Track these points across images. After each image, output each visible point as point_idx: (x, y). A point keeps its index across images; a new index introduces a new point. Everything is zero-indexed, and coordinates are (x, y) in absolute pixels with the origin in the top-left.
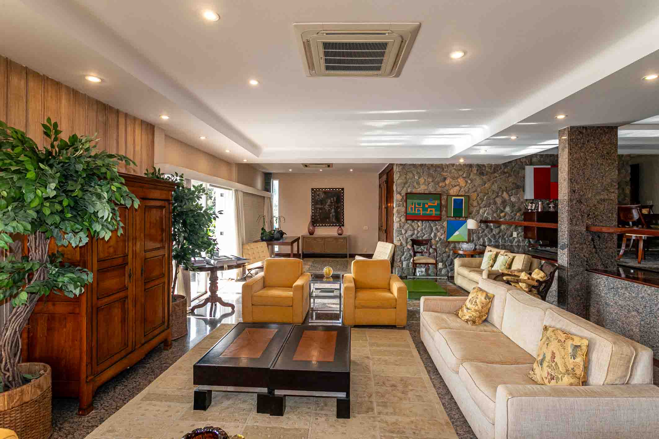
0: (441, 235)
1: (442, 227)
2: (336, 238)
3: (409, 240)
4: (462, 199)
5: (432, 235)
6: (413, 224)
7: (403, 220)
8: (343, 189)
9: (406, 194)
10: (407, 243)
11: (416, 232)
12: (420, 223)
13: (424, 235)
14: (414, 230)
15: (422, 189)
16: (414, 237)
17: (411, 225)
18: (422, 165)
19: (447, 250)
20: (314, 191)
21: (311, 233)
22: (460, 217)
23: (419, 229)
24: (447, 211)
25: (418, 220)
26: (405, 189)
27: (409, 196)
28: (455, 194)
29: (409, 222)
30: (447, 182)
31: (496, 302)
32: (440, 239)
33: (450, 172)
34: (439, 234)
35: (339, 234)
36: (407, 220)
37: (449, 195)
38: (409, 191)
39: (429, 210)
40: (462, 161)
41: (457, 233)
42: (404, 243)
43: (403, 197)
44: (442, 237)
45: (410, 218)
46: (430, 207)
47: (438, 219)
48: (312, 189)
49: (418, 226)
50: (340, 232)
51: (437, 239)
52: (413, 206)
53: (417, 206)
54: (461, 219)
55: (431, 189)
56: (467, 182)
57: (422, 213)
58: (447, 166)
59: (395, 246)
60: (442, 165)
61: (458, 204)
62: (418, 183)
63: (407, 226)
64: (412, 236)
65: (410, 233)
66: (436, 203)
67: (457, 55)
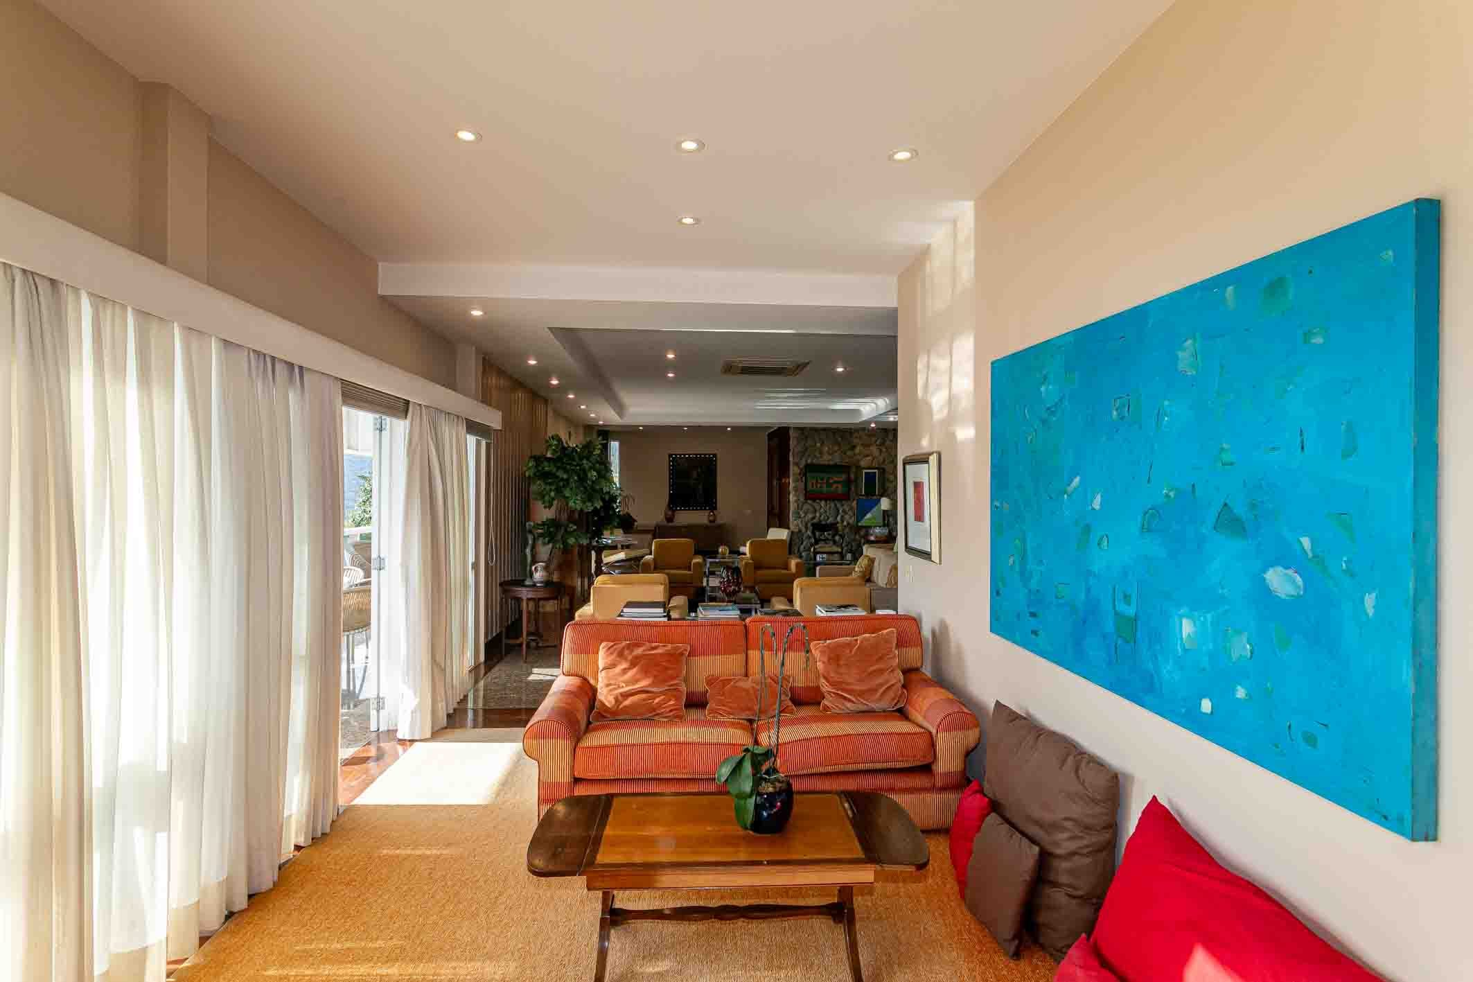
0: (850, 519)
1: (851, 508)
2: (706, 527)
3: (809, 525)
4: (875, 473)
5: (839, 518)
6: (815, 504)
7: (802, 499)
8: (715, 455)
9: (807, 466)
10: (807, 528)
11: (818, 515)
12: (823, 503)
13: (828, 518)
14: (815, 511)
15: (826, 459)
16: (815, 521)
17: (812, 505)
18: (824, 429)
19: (857, 537)
20: (673, 458)
21: (670, 519)
22: (873, 496)
23: (822, 510)
24: (856, 487)
25: (821, 500)
26: (804, 460)
27: (810, 469)
28: (865, 466)
29: (809, 501)
30: (857, 450)
31: (876, 564)
32: (848, 524)
33: (860, 438)
34: (847, 517)
35: (710, 521)
36: (806, 499)
37: (859, 468)
38: (809, 461)
39: (835, 486)
40: (873, 425)
41: (869, 516)
42: (804, 530)
43: (801, 470)
44: (851, 521)
45: (810, 496)
46: (835, 482)
47: (845, 497)
48: (670, 456)
49: (821, 507)
50: (711, 518)
51: (845, 523)
52: (814, 482)
53: (819, 481)
54: (875, 497)
55: (837, 459)
56: (881, 451)
57: (825, 489)
58: (857, 430)
59: (792, 532)
60: (851, 429)
61: (870, 478)
62: (821, 453)
63: (806, 507)
64: (814, 518)
65: (810, 516)
66: (843, 477)
67: (840, 370)
